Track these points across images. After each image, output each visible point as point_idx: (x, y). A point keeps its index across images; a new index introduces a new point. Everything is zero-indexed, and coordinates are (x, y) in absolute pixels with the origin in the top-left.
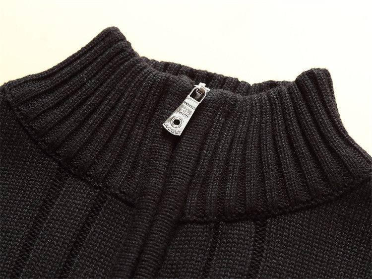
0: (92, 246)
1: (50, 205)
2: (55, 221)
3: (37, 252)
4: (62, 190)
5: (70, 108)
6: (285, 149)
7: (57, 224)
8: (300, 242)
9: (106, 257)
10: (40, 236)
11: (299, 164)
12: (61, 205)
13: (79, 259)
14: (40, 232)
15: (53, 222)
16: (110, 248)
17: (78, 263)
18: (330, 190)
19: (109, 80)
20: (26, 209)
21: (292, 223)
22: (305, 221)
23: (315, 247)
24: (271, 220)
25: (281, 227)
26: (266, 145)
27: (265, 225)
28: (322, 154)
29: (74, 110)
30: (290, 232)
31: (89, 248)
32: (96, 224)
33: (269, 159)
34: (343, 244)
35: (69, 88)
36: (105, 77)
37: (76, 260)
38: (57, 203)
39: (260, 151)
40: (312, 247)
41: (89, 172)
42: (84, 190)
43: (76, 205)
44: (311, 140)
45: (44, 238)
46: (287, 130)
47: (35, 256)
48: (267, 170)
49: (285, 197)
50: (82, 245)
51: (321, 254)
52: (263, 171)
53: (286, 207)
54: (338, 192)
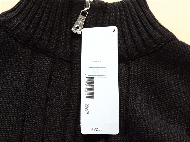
0: (55, 85)
1: (32, 70)
2: (36, 76)
3: (32, 94)
4: (35, 61)
5: (29, 21)
6: (133, 28)
7: (37, 78)
8: (146, 71)
9: (63, 89)
10: (31, 86)
11: (140, 34)
12: (37, 68)
13: (51, 93)
14: (30, 84)
15: (35, 77)
16: (64, 84)
17: (51, 95)
18: (156, 45)
19: (42, 4)
20: (21, 75)
21: (141, 62)
22: (146, 61)
23: (153, 73)
24: (131, 61)
25: (136, 64)
26: (125, 27)
27: (129, 64)
28: (150, 29)
29: (31, 22)
30: (141, 66)
31: (54, 86)
32: (54, 74)
33: (127, 33)
34: (164, 71)
35: (25, 13)
36: (39, 3)
37: (50, 94)
38: (34, 68)
39: (122, 29)
40: (151, 73)
41: (46, 50)
42: (45, 59)
43: (44, 67)
44: (145, 23)
45: (33, 86)
46: (133, 19)
47: (32, 96)
48: (127, 38)
49: (136, 51)
50: (50, 86)
51: (156, 76)
52: (125, 39)
53: (137, 55)
54: (159, 46)
